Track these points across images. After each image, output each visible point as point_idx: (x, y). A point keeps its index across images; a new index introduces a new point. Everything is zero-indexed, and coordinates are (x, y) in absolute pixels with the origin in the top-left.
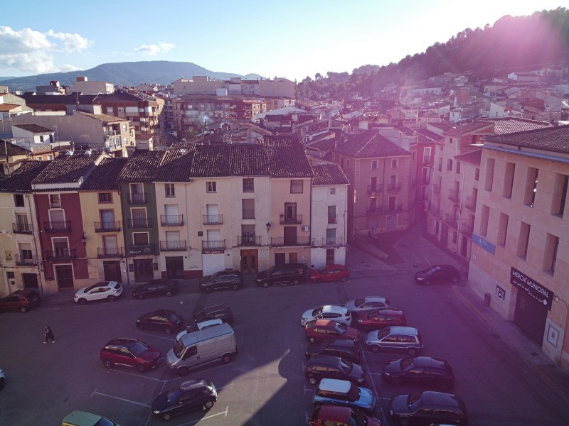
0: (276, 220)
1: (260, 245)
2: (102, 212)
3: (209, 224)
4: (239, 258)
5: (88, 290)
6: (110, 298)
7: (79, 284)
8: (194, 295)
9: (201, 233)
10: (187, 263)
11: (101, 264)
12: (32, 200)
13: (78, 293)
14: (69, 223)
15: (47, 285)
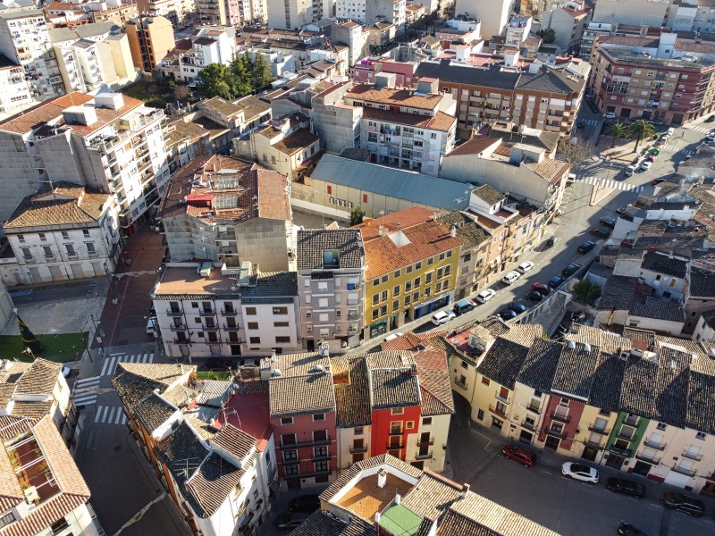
2: (597, 418)
3: (687, 456)
4: (704, 484)
5: (573, 469)
6: (590, 482)
7: (560, 450)
8: (658, 507)
9: (676, 459)
10: (654, 471)
11: (583, 447)
12: (548, 396)
13: (566, 469)
14: (570, 417)
15: (537, 442)
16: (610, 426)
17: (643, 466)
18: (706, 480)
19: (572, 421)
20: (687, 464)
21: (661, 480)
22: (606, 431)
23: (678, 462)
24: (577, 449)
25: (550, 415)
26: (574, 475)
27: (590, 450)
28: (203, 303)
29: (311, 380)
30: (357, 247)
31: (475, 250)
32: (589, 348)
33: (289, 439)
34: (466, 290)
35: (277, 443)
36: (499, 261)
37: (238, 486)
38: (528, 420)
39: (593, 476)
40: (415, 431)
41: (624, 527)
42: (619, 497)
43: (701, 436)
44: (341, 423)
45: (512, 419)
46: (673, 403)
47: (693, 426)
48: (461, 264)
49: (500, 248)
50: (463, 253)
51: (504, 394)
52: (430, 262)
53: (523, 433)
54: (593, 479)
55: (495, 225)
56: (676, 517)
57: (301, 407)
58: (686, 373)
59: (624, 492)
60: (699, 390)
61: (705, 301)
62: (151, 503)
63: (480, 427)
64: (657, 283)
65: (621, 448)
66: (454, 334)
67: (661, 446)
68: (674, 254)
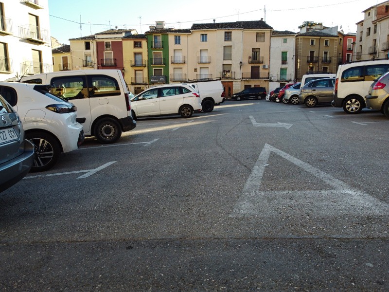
0: (246, 61)
1: (234, 79)
2: (135, 54)
9: (196, 70)
11: (133, 89)
12: (95, 44)
14: (115, 61)
16: (145, 57)
18: (221, 82)
19: (118, 65)
23: (198, 72)
25: (102, 65)
43: (204, 38)
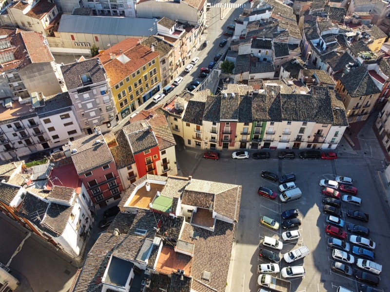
0: (313, 134)
1: (302, 142)
2: (244, 128)
3: (285, 134)
4: (293, 144)
5: (237, 154)
6: (246, 158)
7: (230, 148)
8: (276, 160)
9: (280, 136)
10: (272, 145)
11: (240, 143)
12: (219, 124)
13: (234, 155)
14: (231, 131)
15: (219, 147)
16: (250, 130)
17: (267, 144)
18: (293, 142)
19: (232, 133)
20: (285, 138)
21: (276, 148)
22: (249, 133)
23: (281, 138)
24: (237, 145)
25: (222, 132)
26: (238, 157)
27: (243, 144)
28: (15, 124)
29: (95, 149)
30: (100, 69)
31: (167, 56)
32: (234, 95)
33: (93, 183)
34: (168, 80)
35: (87, 187)
36: (181, 60)
37: (72, 215)
38: (212, 138)
39: (246, 155)
40: (159, 159)
41: (263, 173)
42: (260, 161)
43: (290, 123)
44: (119, 167)
45: (205, 140)
46: (275, 111)
47: (285, 120)
48: (161, 67)
49: (180, 53)
50: (161, 60)
51: (198, 129)
52: (144, 68)
53: (211, 145)
54: (247, 156)
55: (174, 40)
56: (284, 162)
57: (94, 165)
58: (279, 95)
59: (261, 158)
60: (285, 102)
61: (282, 59)
62: (24, 240)
63: (190, 148)
64: (259, 54)
65: (256, 139)
66: (167, 105)
67: (273, 133)
68: (265, 38)
